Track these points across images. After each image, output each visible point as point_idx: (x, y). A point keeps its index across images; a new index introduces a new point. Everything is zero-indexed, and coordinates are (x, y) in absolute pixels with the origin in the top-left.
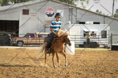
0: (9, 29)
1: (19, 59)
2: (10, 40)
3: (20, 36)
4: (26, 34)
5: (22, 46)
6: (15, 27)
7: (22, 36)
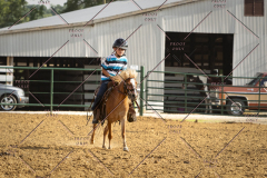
0: (202, 62)
1: (234, 156)
2: (204, 94)
3: (235, 82)
4: (253, 75)
5: (241, 114)
6: (220, 56)
7: (243, 82)
